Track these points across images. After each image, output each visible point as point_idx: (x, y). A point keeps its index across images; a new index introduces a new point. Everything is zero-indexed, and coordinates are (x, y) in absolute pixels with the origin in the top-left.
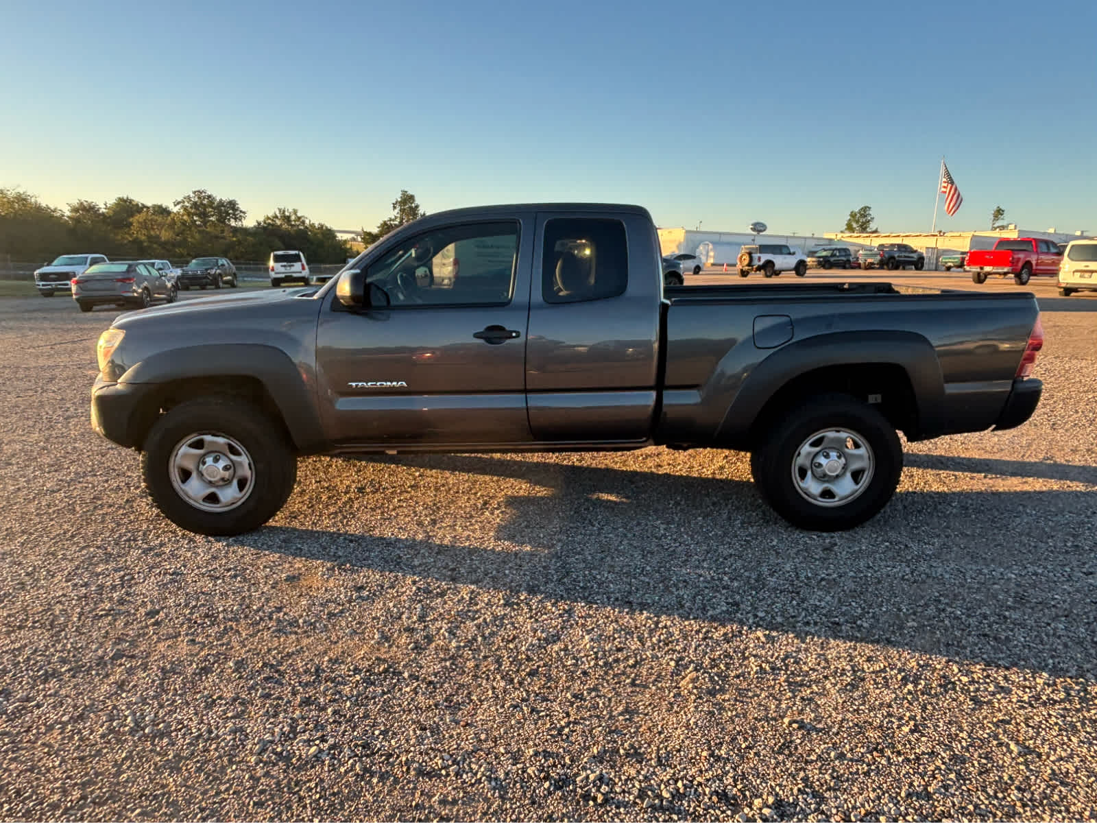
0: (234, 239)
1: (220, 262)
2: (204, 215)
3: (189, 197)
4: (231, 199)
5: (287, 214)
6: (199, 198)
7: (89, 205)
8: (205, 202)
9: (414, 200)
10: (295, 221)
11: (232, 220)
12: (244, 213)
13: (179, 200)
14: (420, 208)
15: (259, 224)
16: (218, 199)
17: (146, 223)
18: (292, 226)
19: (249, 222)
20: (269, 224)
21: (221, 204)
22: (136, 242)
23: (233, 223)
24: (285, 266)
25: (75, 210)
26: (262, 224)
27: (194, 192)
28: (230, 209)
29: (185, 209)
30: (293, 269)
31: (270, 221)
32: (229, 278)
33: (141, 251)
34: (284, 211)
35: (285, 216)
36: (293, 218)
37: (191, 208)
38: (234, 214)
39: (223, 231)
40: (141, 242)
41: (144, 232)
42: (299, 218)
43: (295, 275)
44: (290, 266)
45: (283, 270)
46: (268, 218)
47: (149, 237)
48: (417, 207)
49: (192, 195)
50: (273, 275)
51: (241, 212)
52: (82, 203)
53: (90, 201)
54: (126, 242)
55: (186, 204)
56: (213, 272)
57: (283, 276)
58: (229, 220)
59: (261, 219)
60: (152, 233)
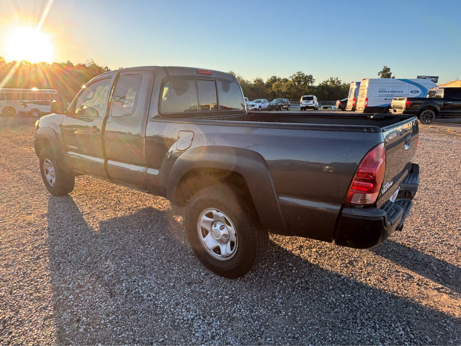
0: (309, 91)
1: (284, 100)
2: (299, 82)
3: (295, 75)
4: (310, 75)
5: (333, 80)
6: (299, 75)
7: (260, 79)
8: (301, 76)
9: (389, 70)
10: (336, 82)
11: (310, 83)
12: (315, 80)
13: (291, 76)
14: (392, 74)
15: (320, 84)
16: (305, 75)
17: (278, 85)
18: (335, 85)
19: (316, 84)
20: (324, 84)
21: (307, 77)
22: (273, 92)
23: (310, 84)
24: (306, 102)
25: (255, 81)
26: (322, 84)
27: (297, 73)
28: (310, 78)
29: (293, 79)
30: (309, 103)
31: (325, 83)
32: (286, 106)
33: (274, 96)
34: (332, 79)
35: (332, 81)
36: (336, 81)
37: (295, 79)
38: (311, 81)
39: (305, 88)
40: (275, 93)
41: (276, 89)
42: (339, 81)
43: (309, 106)
44: (308, 102)
45: (305, 103)
46: (324, 82)
47: (278, 91)
48: (391, 74)
49: (296, 74)
50: (301, 106)
51: (313, 80)
52: (257, 79)
53: (260, 78)
54: (269, 92)
55: (294, 77)
56: (279, 104)
57: (305, 106)
58: (309, 83)
59: (321, 83)
60: (279, 89)
